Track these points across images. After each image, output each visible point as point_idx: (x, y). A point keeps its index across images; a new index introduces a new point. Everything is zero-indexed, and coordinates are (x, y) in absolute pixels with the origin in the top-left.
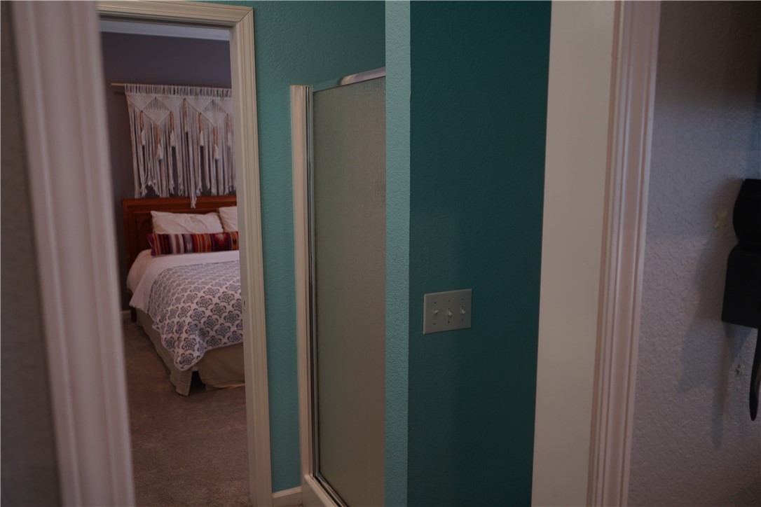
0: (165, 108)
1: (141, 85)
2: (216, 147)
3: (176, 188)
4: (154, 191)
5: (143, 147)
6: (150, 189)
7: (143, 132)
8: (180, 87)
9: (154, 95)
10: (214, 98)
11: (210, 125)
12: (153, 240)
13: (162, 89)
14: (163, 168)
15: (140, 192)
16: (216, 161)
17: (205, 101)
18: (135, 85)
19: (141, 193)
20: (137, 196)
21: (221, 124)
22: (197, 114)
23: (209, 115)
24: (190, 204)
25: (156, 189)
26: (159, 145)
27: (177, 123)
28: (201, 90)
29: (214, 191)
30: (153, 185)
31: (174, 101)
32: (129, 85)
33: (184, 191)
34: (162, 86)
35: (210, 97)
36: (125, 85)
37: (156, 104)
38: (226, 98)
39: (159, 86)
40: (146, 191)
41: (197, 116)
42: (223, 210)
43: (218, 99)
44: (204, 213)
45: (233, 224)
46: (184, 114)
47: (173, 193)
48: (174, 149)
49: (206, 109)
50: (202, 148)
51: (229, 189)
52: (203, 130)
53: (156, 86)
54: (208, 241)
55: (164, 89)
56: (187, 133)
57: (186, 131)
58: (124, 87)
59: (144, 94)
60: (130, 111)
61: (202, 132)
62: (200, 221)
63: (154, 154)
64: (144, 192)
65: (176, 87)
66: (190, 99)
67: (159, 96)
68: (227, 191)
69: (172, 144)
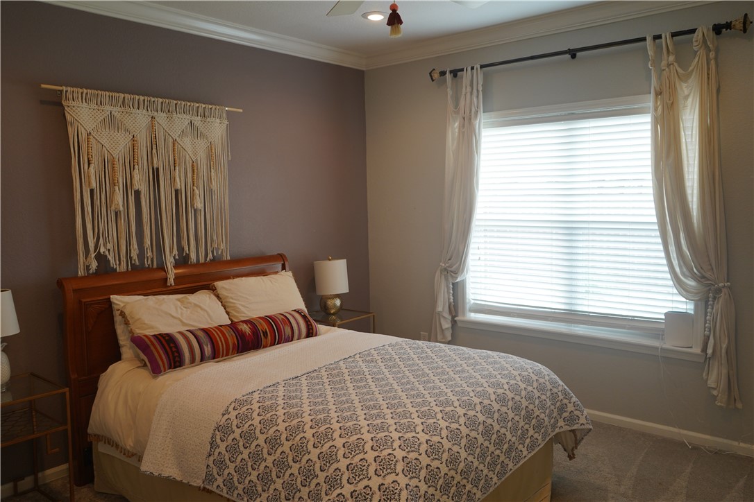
0: (126, 130)
1: (89, 91)
2: (197, 191)
4: (109, 261)
5: (92, 191)
6: (101, 258)
7: (92, 166)
8: (147, 99)
9: (108, 108)
10: (193, 118)
11: (188, 157)
12: (148, 346)
13: (121, 100)
14: (122, 222)
15: (86, 264)
16: (195, 211)
17: (181, 121)
18: (80, 90)
19: (88, 267)
20: (81, 273)
21: (202, 155)
22: (171, 140)
23: (187, 142)
24: (166, 279)
25: (110, 258)
26: (117, 188)
27: (142, 152)
28: (176, 105)
29: (193, 257)
30: (107, 253)
31: (139, 119)
32: (70, 89)
33: (152, 260)
34: (122, 95)
35: (187, 117)
36: (64, 88)
37: (111, 122)
38: (209, 119)
39: (117, 95)
40: (97, 264)
41: (171, 145)
42: (220, 284)
43: (197, 120)
44: (192, 291)
45: (243, 306)
46: (153, 140)
47: (137, 263)
48: (137, 193)
49: (182, 134)
50: (177, 191)
51: (213, 252)
52: (179, 165)
53: (111, 94)
54: (231, 338)
55: (124, 98)
56: (157, 169)
57: (155, 166)
58: (61, 91)
59: (93, 106)
60: (71, 131)
61: (177, 168)
62: (196, 305)
63: (109, 201)
64: (94, 265)
65: (142, 98)
66: (161, 117)
67: (116, 110)
68: (210, 256)
69: (136, 187)
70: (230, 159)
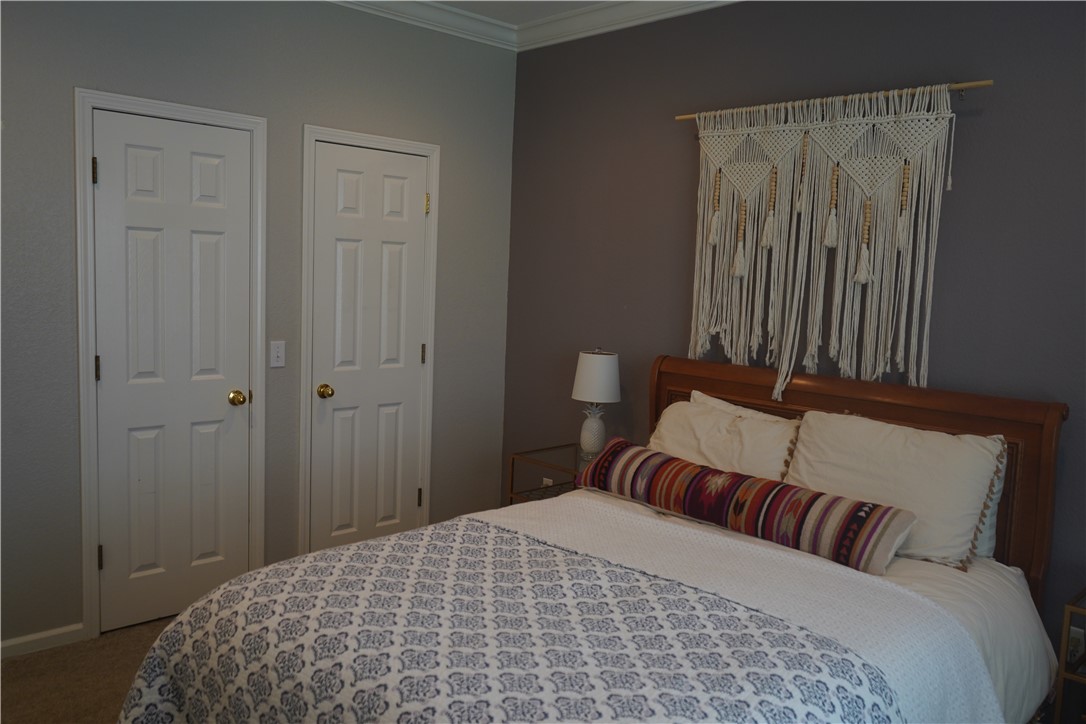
0: (764, 158)
1: (724, 112)
2: (865, 251)
3: (763, 348)
4: (722, 348)
5: (714, 248)
6: (715, 341)
7: (717, 213)
8: (797, 104)
9: (745, 130)
10: (878, 120)
11: (857, 190)
13: (762, 114)
14: (745, 295)
16: (864, 286)
17: (854, 128)
20: (690, 353)
21: (886, 186)
22: (831, 165)
23: (858, 170)
24: (772, 389)
25: (726, 344)
26: (741, 244)
28: (845, 102)
30: (723, 334)
31: (783, 139)
34: (763, 107)
35: (866, 119)
36: (696, 116)
37: (749, 151)
39: (755, 108)
40: (708, 346)
41: (830, 172)
46: (802, 167)
47: (755, 358)
48: (770, 253)
49: (852, 153)
50: (831, 252)
52: (838, 207)
53: (748, 109)
54: (678, 487)
55: (766, 113)
57: (797, 210)
58: (695, 120)
59: (728, 131)
61: (834, 211)
63: (730, 263)
64: (705, 348)
65: (791, 105)
66: (819, 130)
67: (755, 131)
70: (949, 188)
